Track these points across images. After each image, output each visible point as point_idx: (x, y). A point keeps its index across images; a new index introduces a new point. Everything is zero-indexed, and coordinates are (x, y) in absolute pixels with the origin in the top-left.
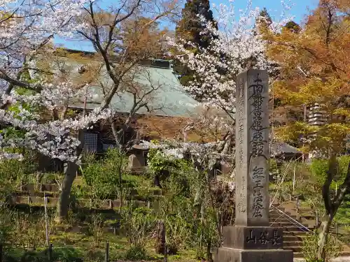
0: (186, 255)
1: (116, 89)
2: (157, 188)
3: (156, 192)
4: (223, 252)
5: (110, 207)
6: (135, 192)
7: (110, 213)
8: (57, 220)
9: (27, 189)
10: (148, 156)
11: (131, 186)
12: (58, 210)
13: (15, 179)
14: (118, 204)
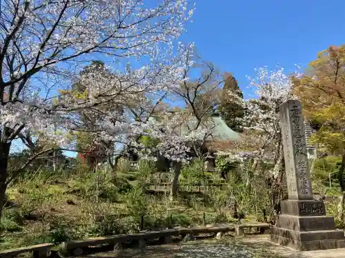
0: (250, 218)
1: (199, 123)
2: (222, 179)
3: (223, 182)
4: (283, 218)
5: (198, 190)
6: (211, 181)
7: (199, 194)
8: (171, 199)
9: (153, 182)
10: (216, 161)
11: (208, 178)
12: (171, 193)
13: (146, 176)
14: (203, 189)
